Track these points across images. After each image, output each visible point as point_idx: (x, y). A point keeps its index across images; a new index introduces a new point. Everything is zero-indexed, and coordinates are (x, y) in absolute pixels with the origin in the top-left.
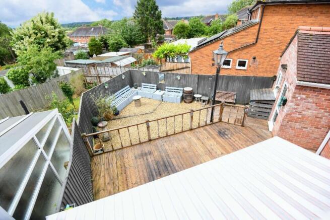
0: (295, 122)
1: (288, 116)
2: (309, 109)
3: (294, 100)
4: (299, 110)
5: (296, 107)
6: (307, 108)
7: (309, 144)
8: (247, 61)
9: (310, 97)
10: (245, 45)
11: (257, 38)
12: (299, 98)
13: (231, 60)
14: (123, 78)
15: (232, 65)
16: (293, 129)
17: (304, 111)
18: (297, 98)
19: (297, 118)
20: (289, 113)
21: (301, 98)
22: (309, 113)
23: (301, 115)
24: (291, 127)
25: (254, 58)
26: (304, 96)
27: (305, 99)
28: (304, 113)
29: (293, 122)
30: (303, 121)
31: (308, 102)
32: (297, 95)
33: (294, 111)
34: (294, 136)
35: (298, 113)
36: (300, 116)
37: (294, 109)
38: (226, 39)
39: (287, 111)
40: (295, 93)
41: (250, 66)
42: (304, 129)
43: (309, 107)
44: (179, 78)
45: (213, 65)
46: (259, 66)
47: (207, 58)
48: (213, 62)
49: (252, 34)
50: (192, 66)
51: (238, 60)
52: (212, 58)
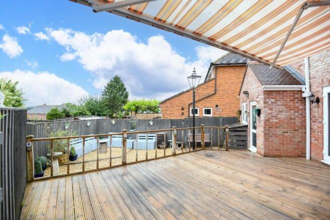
0: (276, 128)
1: (267, 122)
2: (281, 112)
3: (266, 105)
4: (274, 114)
5: (270, 112)
6: (279, 111)
7: (296, 150)
8: (211, 109)
9: (278, 100)
10: (207, 96)
11: (216, 90)
12: (270, 103)
13: (198, 109)
15: (199, 114)
16: (276, 135)
17: (278, 114)
18: (268, 102)
19: (275, 123)
20: (267, 119)
21: (272, 103)
22: (283, 116)
23: (277, 119)
24: (274, 134)
25: (217, 106)
26: (273, 100)
27: (275, 103)
28: (279, 116)
29: (273, 128)
30: (282, 126)
31: (278, 105)
32: (268, 100)
33: (270, 116)
34: (280, 144)
35: (274, 118)
36: (277, 121)
37: (270, 114)
39: (264, 118)
40: (265, 98)
41: (215, 113)
42: (286, 134)
43: (281, 109)
44: (152, 124)
45: (183, 114)
46: (222, 113)
47: (176, 108)
48: (183, 111)
49: (212, 87)
50: (163, 116)
51: (204, 109)
52: (181, 108)
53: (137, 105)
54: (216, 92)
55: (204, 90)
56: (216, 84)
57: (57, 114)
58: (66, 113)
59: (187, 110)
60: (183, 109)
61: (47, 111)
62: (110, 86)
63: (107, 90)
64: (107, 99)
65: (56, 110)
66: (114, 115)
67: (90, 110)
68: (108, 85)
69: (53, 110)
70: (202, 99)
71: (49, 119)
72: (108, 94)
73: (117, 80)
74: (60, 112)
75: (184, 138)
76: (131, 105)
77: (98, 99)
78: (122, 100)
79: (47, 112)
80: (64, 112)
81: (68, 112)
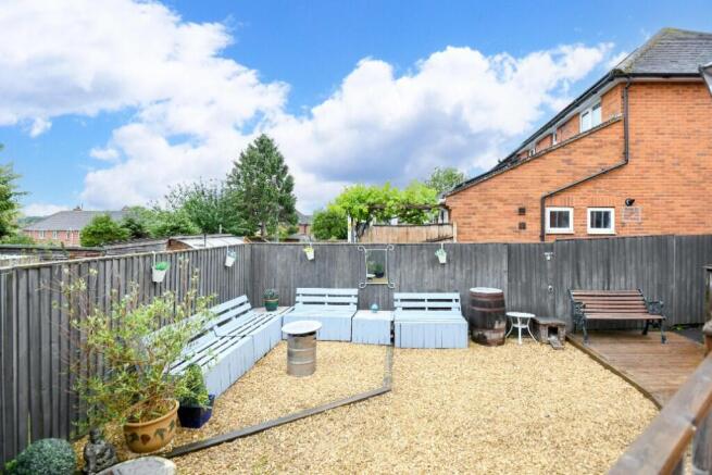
8: (612, 211)
10: (599, 171)
11: (626, 153)
13: (571, 211)
14: (230, 262)
15: (574, 225)
25: (630, 203)
38: (548, 157)
41: (623, 225)
44: (443, 259)
45: (523, 226)
46: (646, 223)
47: (501, 207)
48: (522, 219)
49: (612, 143)
50: (458, 233)
51: (589, 210)
52: (516, 208)
53: (371, 200)
54: (627, 161)
55: (590, 154)
56: (626, 137)
57: (109, 231)
58: (134, 229)
59: (537, 214)
60: (522, 211)
61: (84, 224)
62: (248, 160)
63: (239, 171)
64: (241, 192)
65: (107, 220)
66: (258, 234)
67: (198, 221)
68: (243, 157)
69: (97, 221)
70: (584, 182)
71: (88, 244)
72: (241, 181)
73: (265, 145)
74: (119, 225)
75: (554, 307)
76: (353, 202)
77: (219, 192)
78: (279, 195)
79: (81, 228)
80: (128, 226)
81: (139, 227)
